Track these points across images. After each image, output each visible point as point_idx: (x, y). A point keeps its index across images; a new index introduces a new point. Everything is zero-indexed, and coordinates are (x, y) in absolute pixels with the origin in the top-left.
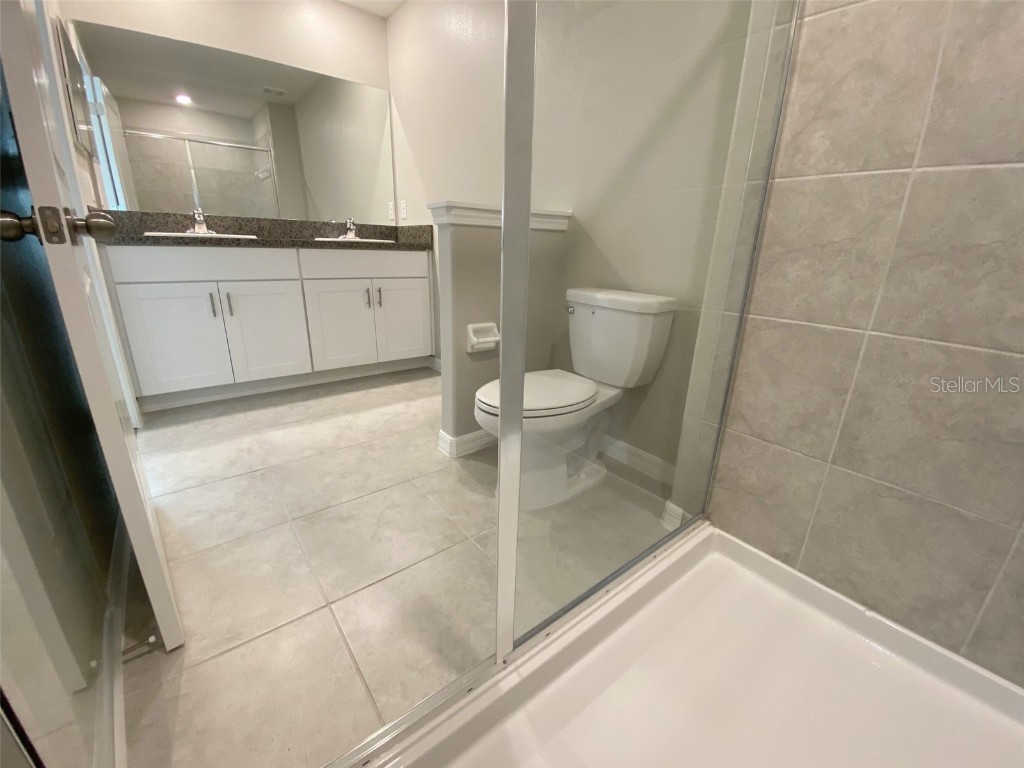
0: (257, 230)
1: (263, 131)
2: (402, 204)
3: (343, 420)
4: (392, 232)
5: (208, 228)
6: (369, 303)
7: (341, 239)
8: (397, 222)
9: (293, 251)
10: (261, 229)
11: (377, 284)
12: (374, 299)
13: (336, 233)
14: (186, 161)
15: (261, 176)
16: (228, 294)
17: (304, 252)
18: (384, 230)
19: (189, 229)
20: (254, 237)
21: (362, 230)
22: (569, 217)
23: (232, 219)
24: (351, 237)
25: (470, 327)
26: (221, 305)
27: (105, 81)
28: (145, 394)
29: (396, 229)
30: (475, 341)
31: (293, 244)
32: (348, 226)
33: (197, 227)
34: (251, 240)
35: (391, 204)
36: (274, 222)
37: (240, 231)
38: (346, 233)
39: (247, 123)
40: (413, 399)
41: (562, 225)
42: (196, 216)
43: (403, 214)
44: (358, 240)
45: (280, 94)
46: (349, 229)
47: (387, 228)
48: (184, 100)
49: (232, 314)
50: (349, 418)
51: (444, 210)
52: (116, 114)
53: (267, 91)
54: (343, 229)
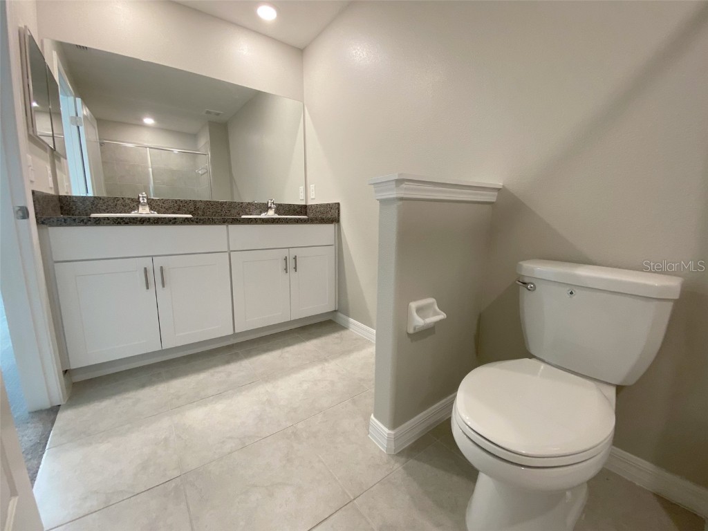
0: (193, 210)
1: (204, 142)
2: (312, 187)
3: (263, 390)
4: (303, 209)
5: (151, 209)
6: (286, 269)
7: (263, 216)
8: (306, 202)
9: (223, 227)
10: (196, 209)
11: (293, 252)
12: (291, 265)
13: (258, 211)
14: (147, 162)
15: (200, 172)
16: (161, 267)
17: (231, 227)
18: (296, 207)
19: (134, 210)
20: (190, 216)
21: (280, 208)
22: (499, 190)
23: (172, 201)
24: (271, 214)
25: (413, 305)
26: (154, 278)
27: (86, 102)
28: (73, 367)
29: (305, 207)
30: (419, 321)
31: (224, 222)
32: (269, 205)
33: (140, 209)
34: (186, 218)
35: (302, 188)
36: (208, 203)
37: (179, 211)
38: (267, 211)
39: (194, 137)
40: (326, 360)
41: (491, 197)
42: (141, 199)
43: (312, 195)
44: (277, 216)
45: (218, 114)
46: (270, 207)
47: (298, 206)
48: (149, 121)
49: (163, 286)
50: (268, 387)
51: (394, 183)
52: (94, 128)
53: (208, 112)
54: (266, 208)
